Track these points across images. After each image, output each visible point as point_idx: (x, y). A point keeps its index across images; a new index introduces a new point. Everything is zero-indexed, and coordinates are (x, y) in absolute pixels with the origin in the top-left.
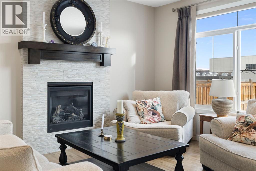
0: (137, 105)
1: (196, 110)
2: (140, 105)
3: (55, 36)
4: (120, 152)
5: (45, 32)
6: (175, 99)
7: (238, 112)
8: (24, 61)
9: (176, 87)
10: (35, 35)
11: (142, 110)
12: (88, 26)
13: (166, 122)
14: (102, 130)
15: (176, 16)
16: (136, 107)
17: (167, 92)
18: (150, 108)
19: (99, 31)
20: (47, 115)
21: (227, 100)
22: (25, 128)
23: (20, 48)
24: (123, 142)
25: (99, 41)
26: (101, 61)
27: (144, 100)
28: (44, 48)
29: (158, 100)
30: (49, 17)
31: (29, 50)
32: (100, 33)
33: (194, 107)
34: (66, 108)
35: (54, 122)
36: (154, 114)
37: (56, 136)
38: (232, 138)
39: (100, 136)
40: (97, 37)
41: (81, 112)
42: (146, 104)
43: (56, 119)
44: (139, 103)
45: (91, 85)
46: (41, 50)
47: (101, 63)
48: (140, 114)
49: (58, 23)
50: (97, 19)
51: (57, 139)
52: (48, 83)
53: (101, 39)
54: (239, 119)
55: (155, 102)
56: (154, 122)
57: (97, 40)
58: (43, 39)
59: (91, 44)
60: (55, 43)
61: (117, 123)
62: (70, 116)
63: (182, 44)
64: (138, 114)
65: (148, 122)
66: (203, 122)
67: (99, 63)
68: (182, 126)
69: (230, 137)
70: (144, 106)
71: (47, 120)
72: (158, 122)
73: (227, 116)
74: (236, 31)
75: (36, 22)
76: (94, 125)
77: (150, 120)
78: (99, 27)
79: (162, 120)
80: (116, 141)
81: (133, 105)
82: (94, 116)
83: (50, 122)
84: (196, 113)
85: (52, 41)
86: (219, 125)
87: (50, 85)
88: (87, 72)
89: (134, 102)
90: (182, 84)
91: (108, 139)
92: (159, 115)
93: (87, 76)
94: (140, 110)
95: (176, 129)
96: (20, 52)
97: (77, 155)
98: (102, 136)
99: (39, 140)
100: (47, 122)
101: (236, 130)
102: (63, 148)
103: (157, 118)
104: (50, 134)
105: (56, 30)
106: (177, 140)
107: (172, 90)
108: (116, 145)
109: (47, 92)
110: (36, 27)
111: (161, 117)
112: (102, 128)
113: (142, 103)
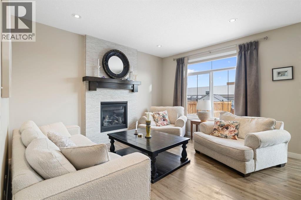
0: (154, 115)
1: (187, 118)
2: (156, 115)
3: (105, 74)
4: (148, 144)
5: (99, 71)
6: (176, 111)
7: (215, 119)
8: (86, 89)
9: (176, 104)
10: (93, 73)
11: (157, 118)
12: (125, 68)
13: (171, 125)
14: (136, 131)
15: (175, 64)
16: (153, 116)
17: (171, 107)
18: (161, 117)
19: (131, 71)
20: (100, 122)
21: (207, 112)
22: (87, 130)
23: (83, 81)
24: (150, 138)
25: (131, 77)
26: (132, 89)
27: (158, 112)
28: (98, 80)
29: (166, 112)
30: (101, 62)
31: (89, 82)
32: (132, 72)
33: (186, 116)
34: (111, 117)
35: (104, 126)
36: (164, 120)
37: (108, 135)
38: (213, 134)
39: (135, 134)
40: (130, 74)
41: (120, 119)
42: (159, 115)
43: (106, 124)
44: (155, 114)
45: (126, 104)
46: (97, 82)
47: (132, 90)
48: (155, 120)
49: (107, 66)
50: (130, 63)
51: (108, 136)
52: (101, 102)
53: (132, 76)
54: (217, 123)
55: (164, 113)
56: (164, 125)
57: (130, 76)
58: (98, 75)
59: (126, 79)
60: (105, 77)
61: (146, 126)
62: (113, 122)
63: (179, 79)
64: (155, 121)
65: (160, 125)
66: (192, 125)
67: (131, 90)
68: (182, 127)
69: (212, 134)
70: (158, 115)
71: (100, 125)
72: (166, 125)
73: (207, 121)
74: (211, 72)
75: (93, 64)
76: (128, 127)
77: (161, 124)
78: (131, 69)
79: (169, 124)
80: (146, 137)
81: (152, 115)
82: (128, 122)
83: (102, 126)
84: (188, 119)
85: (103, 77)
86: (204, 127)
87: (103, 104)
88: (124, 96)
89: (152, 114)
90: (179, 102)
91: (140, 136)
92: (167, 121)
93: (124, 98)
94: (156, 118)
95: (179, 129)
96: (84, 83)
97: (119, 146)
98: (136, 134)
99: (96, 137)
100: (100, 126)
101: (215, 129)
102: (112, 142)
103: (166, 123)
104: (102, 133)
105: (106, 70)
106: (179, 136)
107: (173, 106)
108: (146, 140)
109: (100, 108)
110: (94, 68)
111: (168, 122)
112: (136, 129)
113: (157, 114)
